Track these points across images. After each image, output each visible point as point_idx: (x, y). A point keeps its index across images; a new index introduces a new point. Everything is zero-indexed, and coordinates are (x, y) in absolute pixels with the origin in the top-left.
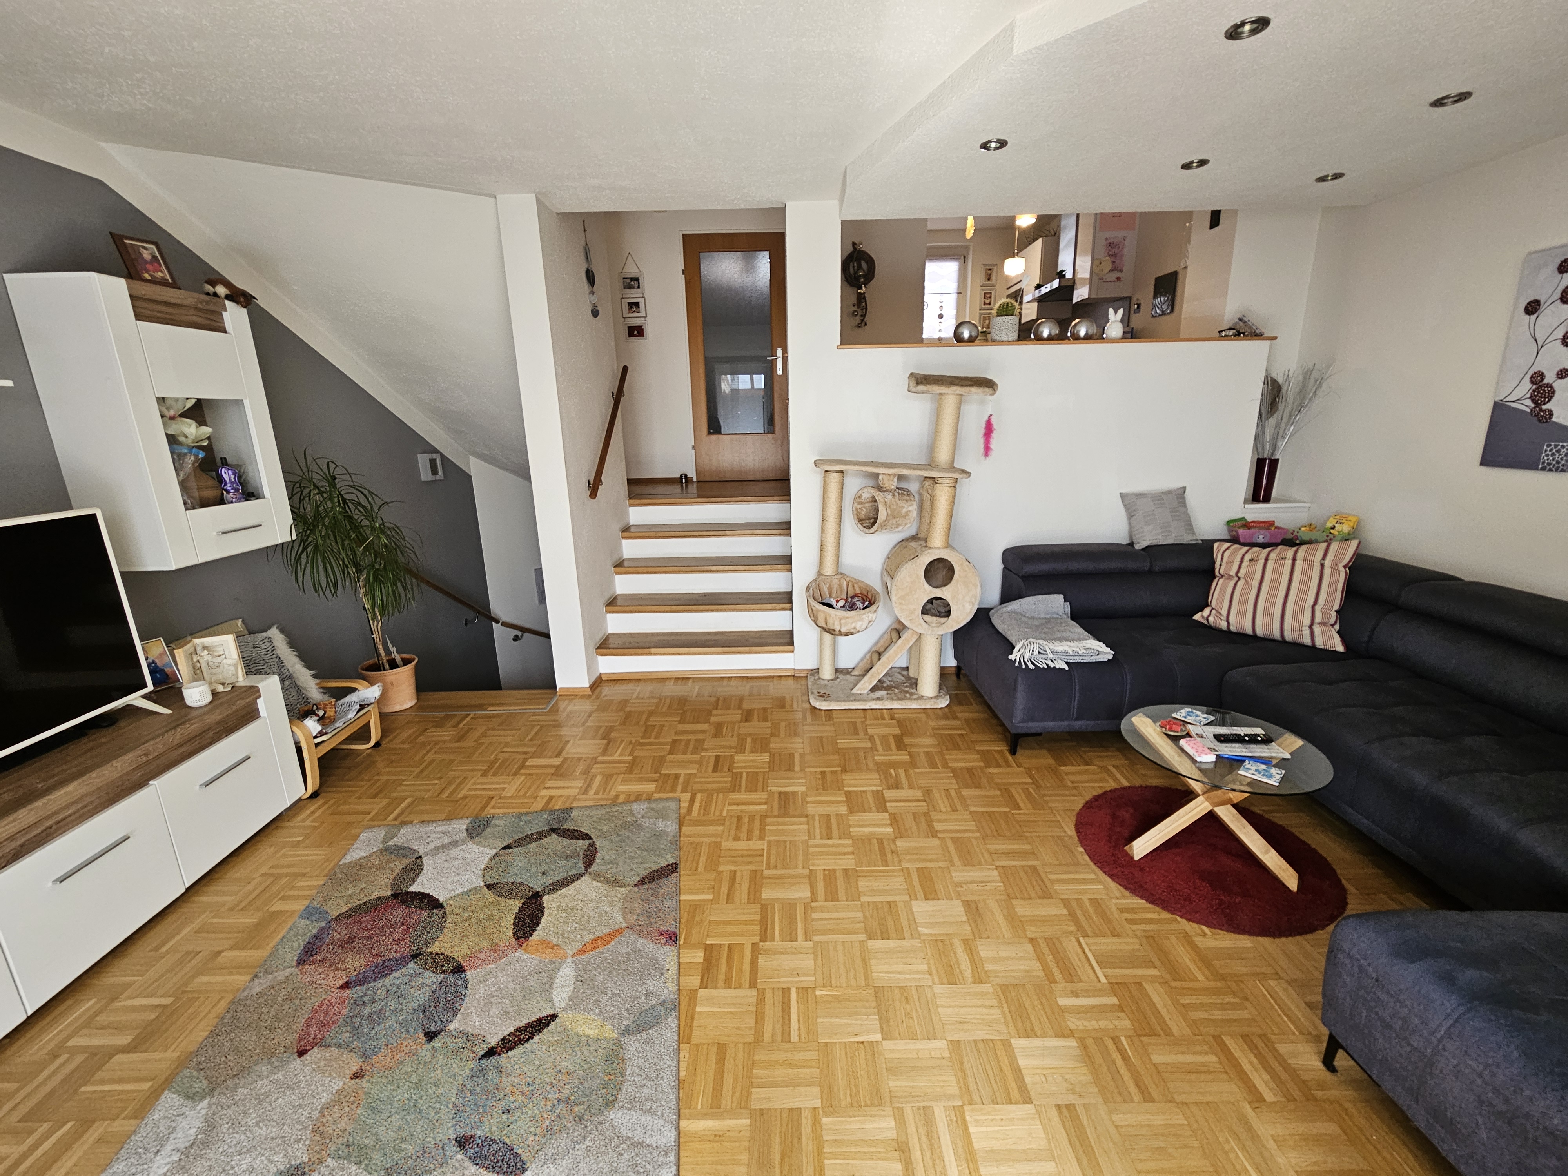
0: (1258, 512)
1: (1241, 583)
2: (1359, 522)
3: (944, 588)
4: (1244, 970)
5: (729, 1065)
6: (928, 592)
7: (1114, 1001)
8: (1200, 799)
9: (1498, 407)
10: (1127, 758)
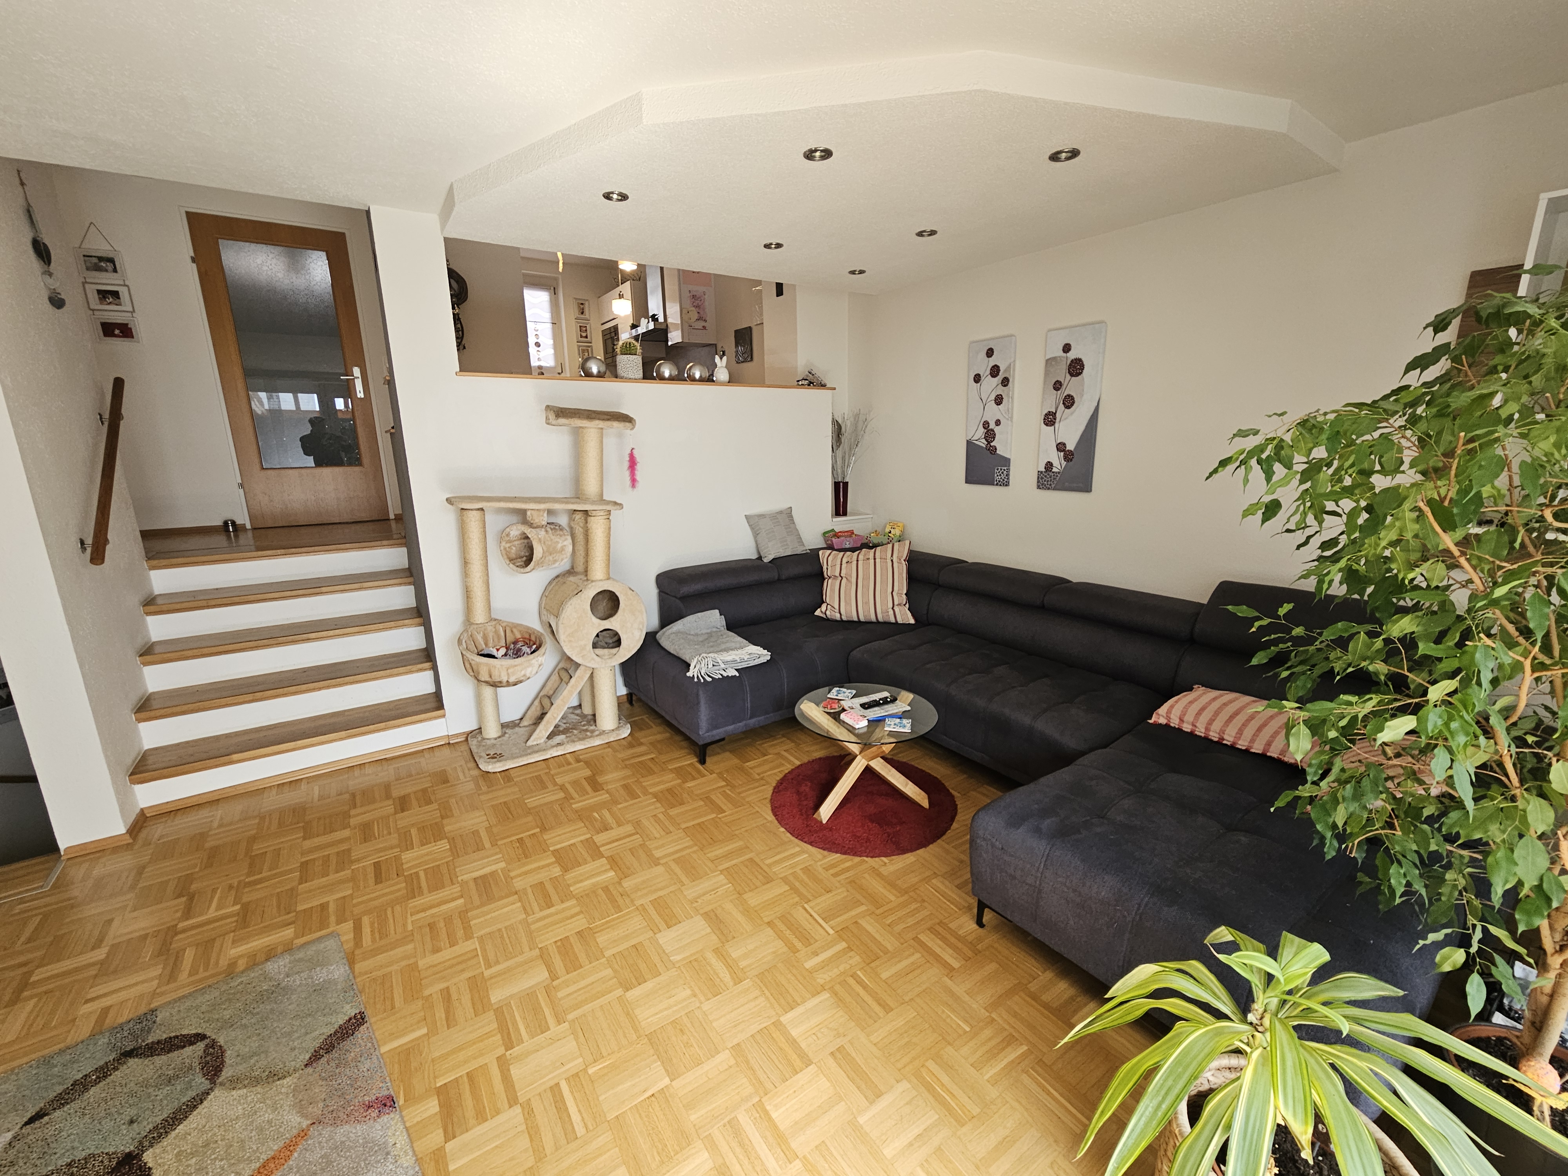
0: (841, 524)
1: (844, 581)
2: (904, 527)
3: (611, 619)
4: (916, 880)
6: (598, 625)
7: (844, 945)
8: (859, 758)
9: (969, 443)
10: (793, 741)
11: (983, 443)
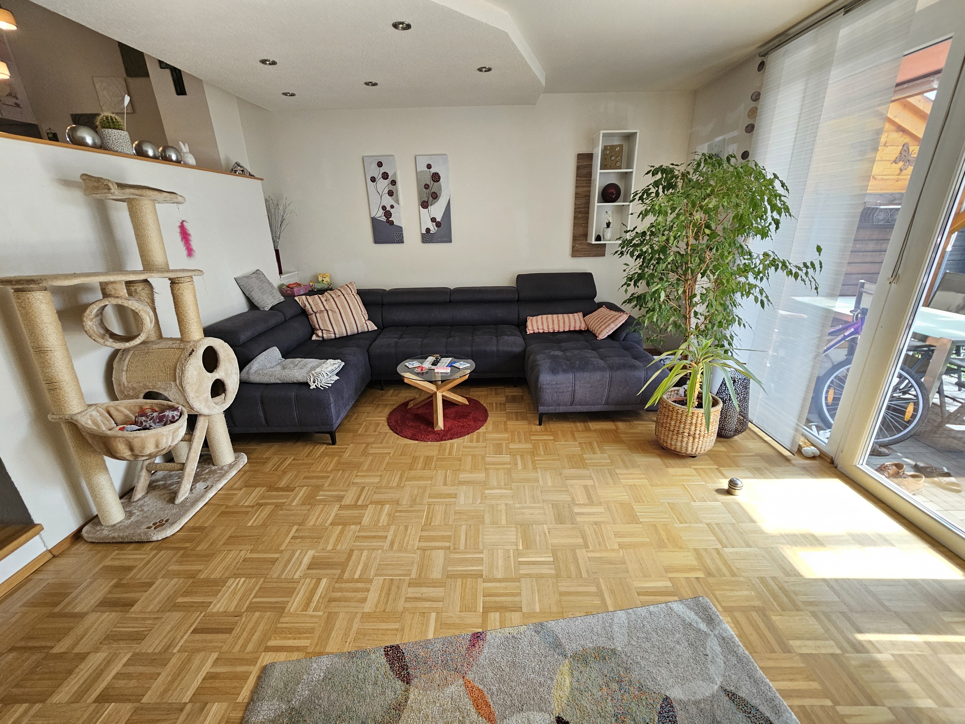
3: (217, 371)
5: (572, 589)
7: (518, 456)
8: (438, 393)
9: (373, 219)
11: (384, 219)
